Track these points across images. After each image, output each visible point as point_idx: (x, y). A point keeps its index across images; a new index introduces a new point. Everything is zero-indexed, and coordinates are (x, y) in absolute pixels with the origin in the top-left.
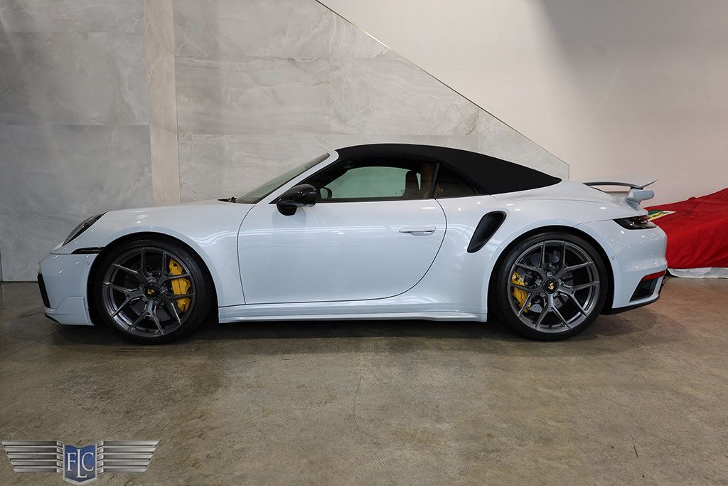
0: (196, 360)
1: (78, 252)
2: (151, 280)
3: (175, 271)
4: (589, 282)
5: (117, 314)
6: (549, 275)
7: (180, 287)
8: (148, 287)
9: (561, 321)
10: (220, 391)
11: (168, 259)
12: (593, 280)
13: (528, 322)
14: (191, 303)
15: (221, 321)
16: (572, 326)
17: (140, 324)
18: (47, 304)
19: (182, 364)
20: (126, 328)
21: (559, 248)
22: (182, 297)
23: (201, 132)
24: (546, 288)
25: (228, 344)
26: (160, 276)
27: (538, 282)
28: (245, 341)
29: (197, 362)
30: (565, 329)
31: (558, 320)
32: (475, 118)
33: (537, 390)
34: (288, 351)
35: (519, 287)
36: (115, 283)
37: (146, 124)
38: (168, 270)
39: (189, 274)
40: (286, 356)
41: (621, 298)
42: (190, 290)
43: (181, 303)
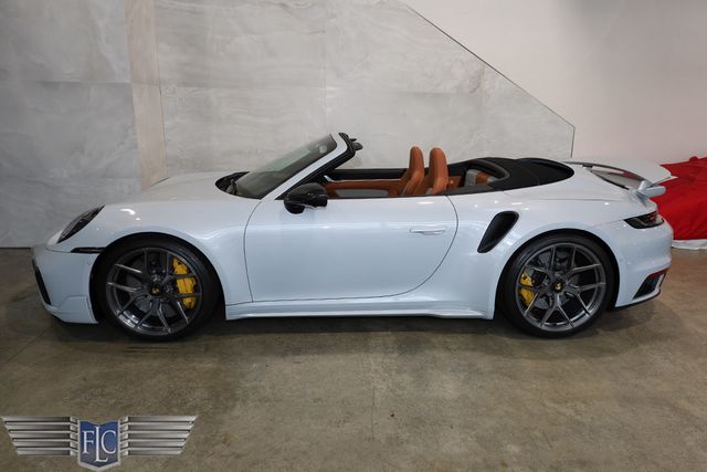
0: (208, 364)
1: (76, 250)
2: (156, 279)
3: (180, 269)
4: (595, 282)
5: (122, 313)
6: (557, 274)
7: (185, 286)
8: (152, 286)
9: (565, 319)
10: (238, 407)
11: (172, 257)
12: (600, 281)
13: (533, 320)
14: (197, 301)
15: (228, 317)
16: (575, 325)
17: (147, 321)
18: (48, 301)
19: (194, 369)
20: (133, 326)
21: (569, 250)
22: (188, 296)
23: (185, 84)
24: (553, 289)
25: (237, 342)
26: (164, 275)
27: (546, 282)
28: (253, 338)
29: (209, 365)
30: (569, 327)
31: (561, 318)
32: (481, 73)
33: (544, 405)
34: (297, 351)
35: (527, 287)
36: (118, 282)
37: (128, 81)
38: (173, 268)
39: (194, 274)
40: (297, 358)
41: (625, 296)
42: (195, 288)
43: (187, 301)
